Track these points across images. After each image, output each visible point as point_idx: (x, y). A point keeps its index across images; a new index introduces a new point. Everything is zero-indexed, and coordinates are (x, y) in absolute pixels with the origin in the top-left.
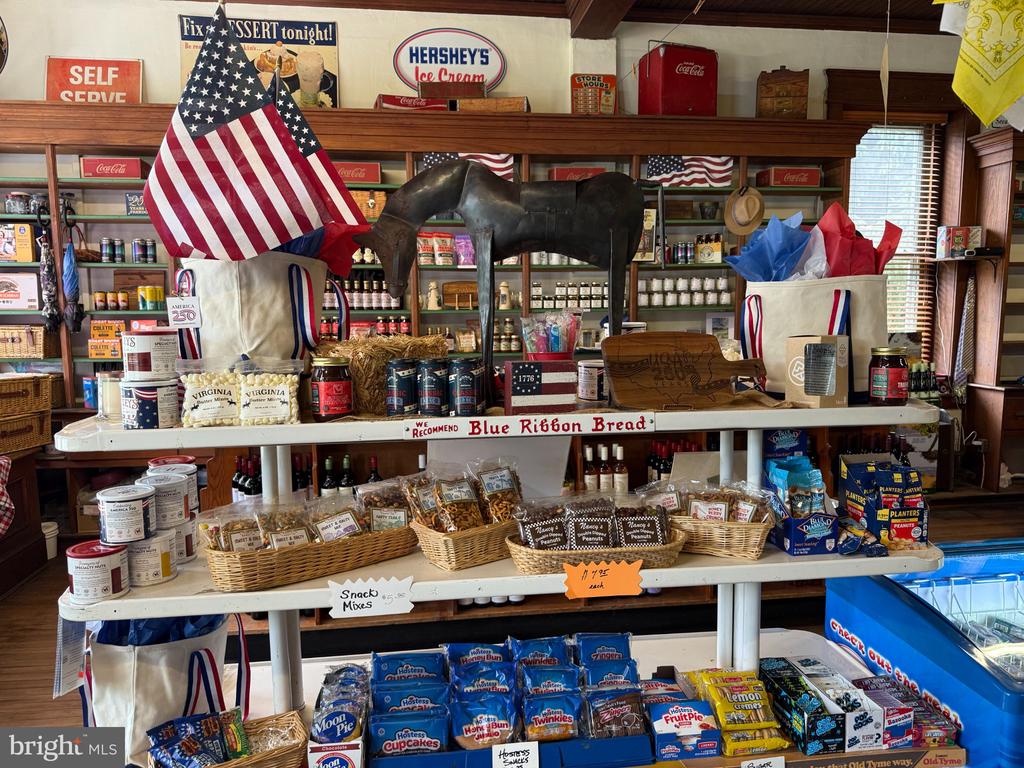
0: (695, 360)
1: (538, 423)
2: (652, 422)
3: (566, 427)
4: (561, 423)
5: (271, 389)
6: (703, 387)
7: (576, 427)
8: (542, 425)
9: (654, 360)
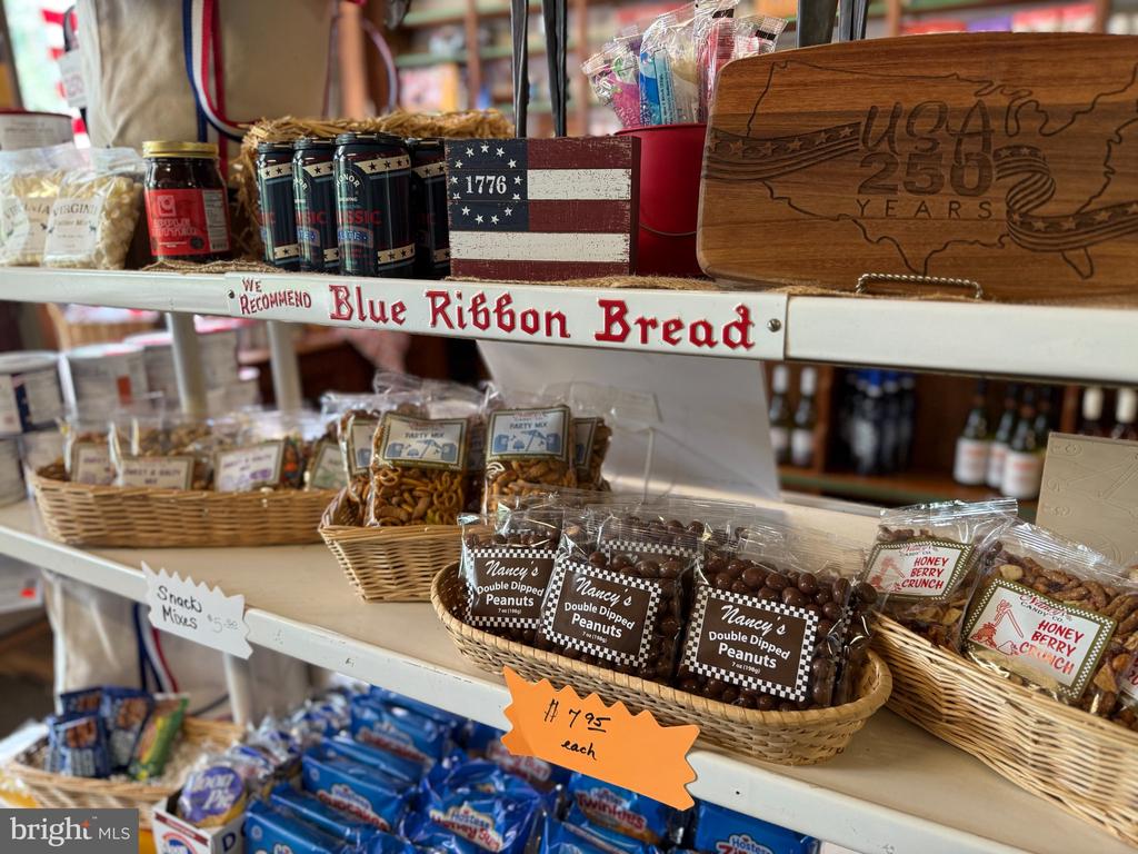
0: (1054, 125)
1: (467, 305)
2: (775, 327)
3: (530, 322)
4: (518, 307)
5: (85, 203)
6: (1053, 223)
7: (556, 323)
8: (474, 310)
9: (879, 125)
